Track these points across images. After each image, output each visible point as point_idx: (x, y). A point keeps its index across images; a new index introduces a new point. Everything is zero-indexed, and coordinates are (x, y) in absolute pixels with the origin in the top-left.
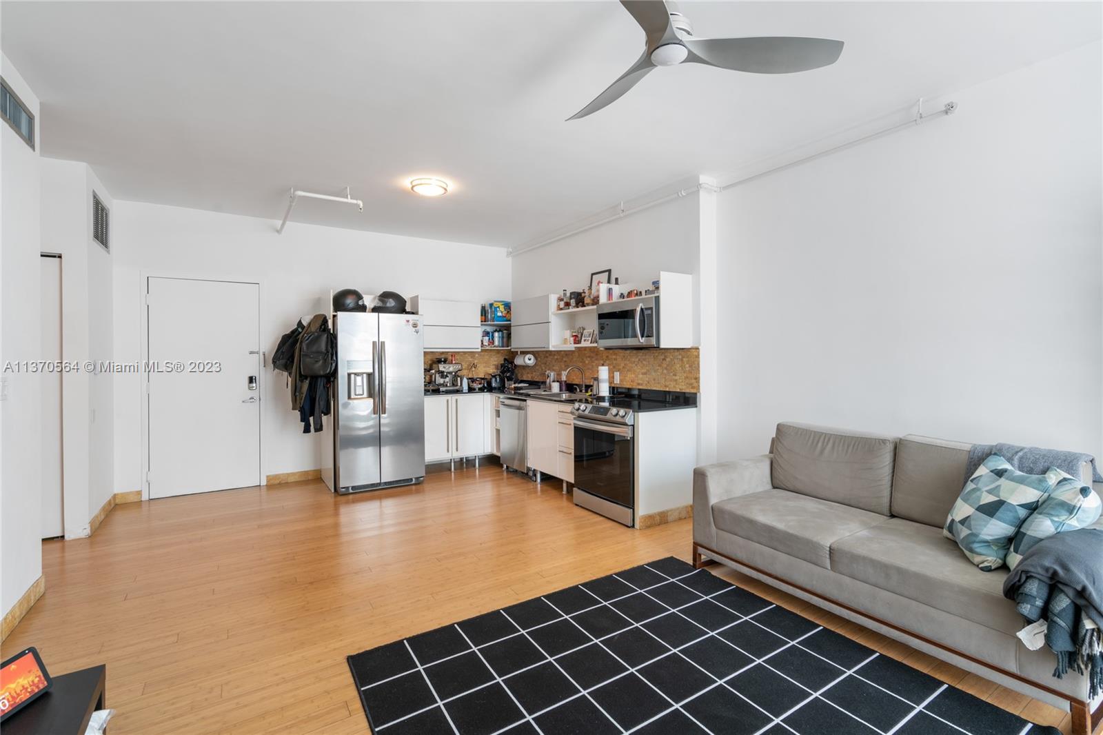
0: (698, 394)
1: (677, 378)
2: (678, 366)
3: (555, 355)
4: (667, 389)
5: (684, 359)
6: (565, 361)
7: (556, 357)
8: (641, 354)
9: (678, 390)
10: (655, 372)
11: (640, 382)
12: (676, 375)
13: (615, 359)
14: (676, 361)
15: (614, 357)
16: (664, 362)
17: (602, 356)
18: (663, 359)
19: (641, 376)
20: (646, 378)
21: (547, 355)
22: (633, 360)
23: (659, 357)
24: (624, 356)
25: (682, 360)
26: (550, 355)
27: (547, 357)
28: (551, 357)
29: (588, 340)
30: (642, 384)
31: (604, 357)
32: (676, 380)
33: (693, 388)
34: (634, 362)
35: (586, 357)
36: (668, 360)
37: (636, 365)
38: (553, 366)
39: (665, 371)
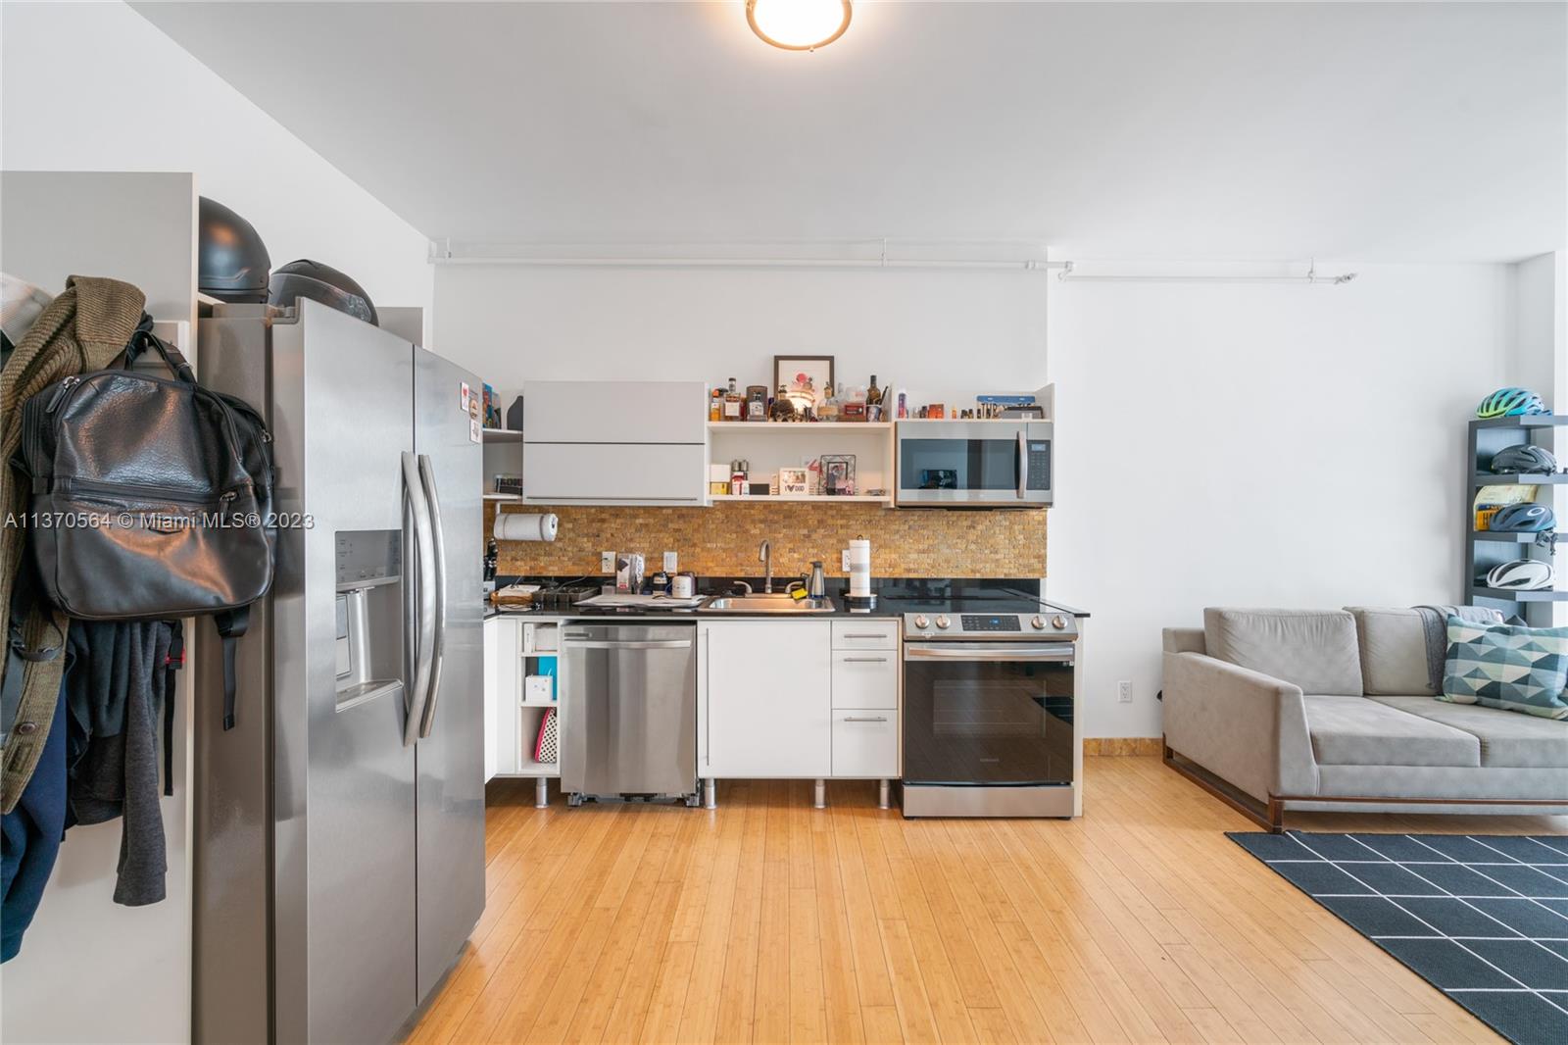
0: (1042, 581)
1: (998, 557)
2: (1003, 537)
3: (636, 517)
4: (978, 576)
5: (1016, 527)
6: (679, 530)
7: (640, 521)
8: (916, 518)
9: (1002, 577)
10: (949, 547)
11: (912, 566)
12: (996, 552)
13: (847, 527)
14: (997, 529)
15: (843, 522)
16: (972, 530)
17: (807, 521)
18: (969, 527)
19: (913, 556)
20: (926, 560)
21: (603, 516)
22: (896, 527)
23: (959, 523)
24: (870, 521)
25: (1011, 528)
26: (617, 516)
27: (603, 521)
28: (618, 521)
29: (801, 489)
30: (915, 571)
31: (813, 521)
32: (997, 560)
33: (1033, 571)
34: (898, 531)
35: (753, 522)
36: (980, 527)
37: (901, 537)
38: (631, 540)
39: (973, 547)
